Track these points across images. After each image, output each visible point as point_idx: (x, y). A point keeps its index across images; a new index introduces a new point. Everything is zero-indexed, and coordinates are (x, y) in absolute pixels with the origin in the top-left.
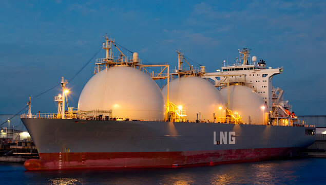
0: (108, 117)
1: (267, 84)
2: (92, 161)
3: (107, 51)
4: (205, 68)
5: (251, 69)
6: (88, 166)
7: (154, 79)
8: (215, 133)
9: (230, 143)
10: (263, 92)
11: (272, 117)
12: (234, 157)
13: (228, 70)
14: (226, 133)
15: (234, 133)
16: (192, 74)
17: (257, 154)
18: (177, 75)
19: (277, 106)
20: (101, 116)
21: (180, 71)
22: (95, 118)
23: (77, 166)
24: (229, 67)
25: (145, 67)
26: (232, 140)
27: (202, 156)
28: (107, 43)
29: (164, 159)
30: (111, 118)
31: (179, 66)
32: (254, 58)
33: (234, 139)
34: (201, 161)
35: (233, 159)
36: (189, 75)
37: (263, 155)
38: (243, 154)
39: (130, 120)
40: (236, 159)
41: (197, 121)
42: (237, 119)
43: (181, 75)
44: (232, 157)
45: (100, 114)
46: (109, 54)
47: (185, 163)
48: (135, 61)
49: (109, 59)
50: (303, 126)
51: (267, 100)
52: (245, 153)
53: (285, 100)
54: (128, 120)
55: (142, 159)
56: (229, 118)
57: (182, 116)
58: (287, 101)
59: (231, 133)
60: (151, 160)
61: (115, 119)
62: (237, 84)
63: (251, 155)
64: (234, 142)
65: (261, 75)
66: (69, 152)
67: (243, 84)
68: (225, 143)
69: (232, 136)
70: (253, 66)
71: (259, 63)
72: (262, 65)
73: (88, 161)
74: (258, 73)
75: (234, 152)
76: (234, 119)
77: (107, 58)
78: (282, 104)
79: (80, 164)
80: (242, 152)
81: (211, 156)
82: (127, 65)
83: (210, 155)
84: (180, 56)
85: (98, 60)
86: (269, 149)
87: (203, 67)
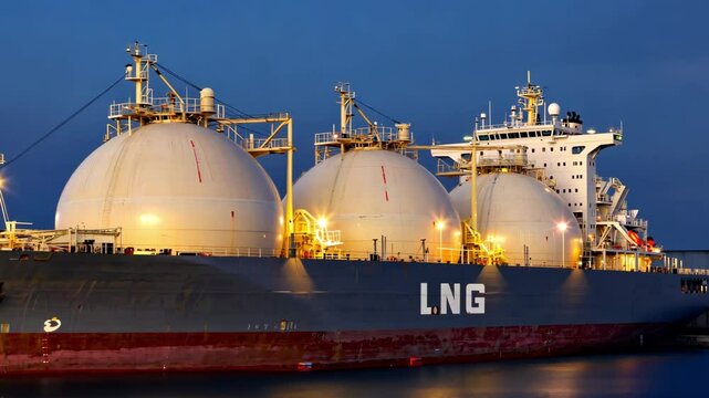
0: (110, 245)
1: (583, 170)
2: (68, 354)
3: (139, 85)
4: (410, 129)
5: (546, 133)
6: (58, 367)
7: (252, 153)
8: (424, 286)
9: (470, 309)
10: (573, 191)
11: (595, 250)
12: (482, 345)
13: (492, 137)
14: (457, 287)
15: (481, 288)
16: (375, 143)
17: (544, 338)
18: (338, 146)
19: (609, 224)
20: (92, 242)
21: (345, 136)
22: (73, 248)
23: (29, 366)
24: (492, 131)
25: (232, 125)
26: (475, 305)
27: (386, 343)
28: (138, 66)
29: (275, 348)
30: (119, 249)
31: (343, 125)
32: (553, 109)
33: (481, 301)
34: (384, 355)
35: (478, 350)
36: (366, 145)
37: (562, 340)
38: (508, 337)
39: (174, 253)
40: (486, 350)
41: (374, 257)
42: (492, 253)
43: (348, 147)
44: (475, 345)
45: (89, 237)
46: (144, 93)
47: (336, 359)
48: (206, 109)
49: (142, 106)
50: (675, 271)
51: (584, 209)
52: (513, 336)
53: (630, 208)
54: (167, 252)
55: (210, 348)
56: (474, 250)
57: (329, 243)
58: (635, 212)
59: (470, 288)
60: (236, 351)
61: (129, 250)
62: (504, 170)
63: (528, 341)
64: (481, 310)
65: (569, 150)
66: (8, 331)
67: (519, 169)
68: (456, 310)
69: (476, 294)
70: (550, 127)
71: (565, 121)
72: (572, 125)
73: (58, 354)
74: (561, 143)
75: (482, 335)
76: (485, 253)
77: (139, 101)
78: (622, 218)
79: (36, 360)
80: (505, 334)
81: (414, 343)
82: (184, 119)
83: (408, 340)
84: (346, 99)
85: (117, 108)
86: (580, 327)
87: (404, 126)
